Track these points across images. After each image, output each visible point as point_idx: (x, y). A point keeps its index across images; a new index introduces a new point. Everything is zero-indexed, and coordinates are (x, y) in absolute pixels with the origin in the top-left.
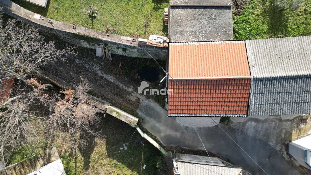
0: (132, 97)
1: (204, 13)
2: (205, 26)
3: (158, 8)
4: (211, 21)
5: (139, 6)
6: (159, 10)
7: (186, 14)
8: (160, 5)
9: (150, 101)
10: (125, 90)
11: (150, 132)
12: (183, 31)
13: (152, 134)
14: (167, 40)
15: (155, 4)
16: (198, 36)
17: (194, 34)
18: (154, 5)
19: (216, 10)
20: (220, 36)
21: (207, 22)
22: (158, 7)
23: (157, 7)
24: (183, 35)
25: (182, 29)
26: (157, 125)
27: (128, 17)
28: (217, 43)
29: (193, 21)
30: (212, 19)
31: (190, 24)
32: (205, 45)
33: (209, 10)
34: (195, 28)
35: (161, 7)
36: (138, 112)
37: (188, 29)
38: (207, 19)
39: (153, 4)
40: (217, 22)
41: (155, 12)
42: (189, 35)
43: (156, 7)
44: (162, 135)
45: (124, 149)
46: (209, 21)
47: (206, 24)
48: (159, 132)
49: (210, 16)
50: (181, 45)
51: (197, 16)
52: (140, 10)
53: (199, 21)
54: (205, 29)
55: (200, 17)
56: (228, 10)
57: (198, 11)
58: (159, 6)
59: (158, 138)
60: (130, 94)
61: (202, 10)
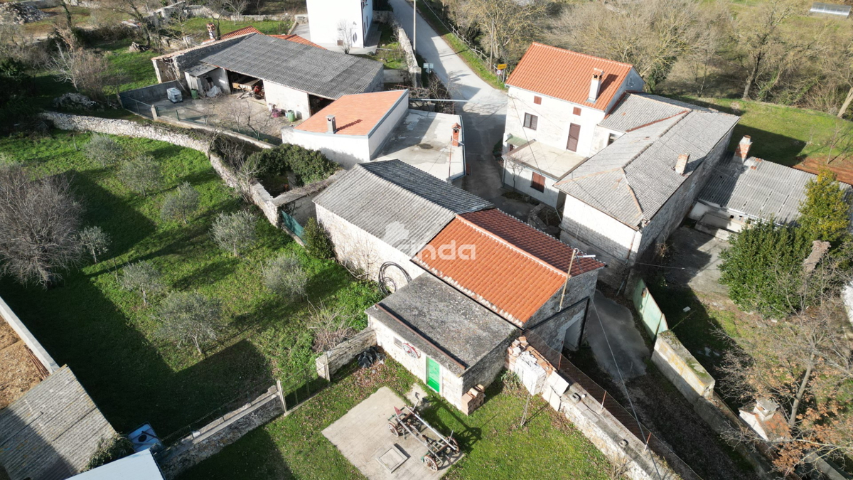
0: (638, 396)
1: (423, 325)
2: (440, 311)
3: (472, 432)
4: (425, 310)
5: (506, 468)
6: (473, 428)
7: (453, 343)
8: (462, 433)
9: (608, 371)
10: (646, 413)
11: (642, 337)
12: (480, 328)
13: (639, 334)
14: (517, 344)
15: (471, 442)
17: (469, 314)
18: (473, 443)
19: (402, 316)
20: (434, 288)
21: (432, 314)
22: (470, 433)
23: (471, 436)
24: (485, 323)
25: (481, 331)
26: (621, 337)
27: (546, 467)
28: (449, 280)
29: (451, 327)
30: (420, 311)
31: (460, 328)
32: (470, 287)
33: (412, 324)
34: (457, 320)
35: (465, 429)
36: (644, 371)
37: (471, 325)
38: (428, 316)
39: (473, 446)
40: (418, 304)
41: (484, 429)
42: (477, 317)
43: (474, 437)
44: (621, 322)
45: (712, 350)
46: (428, 312)
47: (437, 312)
48: (624, 329)
49: (419, 317)
50: (504, 312)
51: (438, 330)
52: (510, 457)
53: (442, 322)
54: (446, 309)
55: (436, 325)
56: (388, 304)
57: (431, 332)
58: (466, 434)
59: (633, 323)
60: (639, 401)
61: (422, 329)
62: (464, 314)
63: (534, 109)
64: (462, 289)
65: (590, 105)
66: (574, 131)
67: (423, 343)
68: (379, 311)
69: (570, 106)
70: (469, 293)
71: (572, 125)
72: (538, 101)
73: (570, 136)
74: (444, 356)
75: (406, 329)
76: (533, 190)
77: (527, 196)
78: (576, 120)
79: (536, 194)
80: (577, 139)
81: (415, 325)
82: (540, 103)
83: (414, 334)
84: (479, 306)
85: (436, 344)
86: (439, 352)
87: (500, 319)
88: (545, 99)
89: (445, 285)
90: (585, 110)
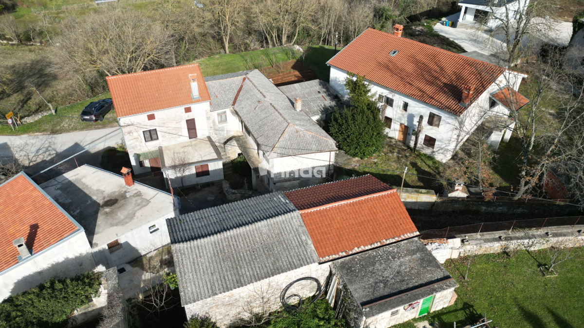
1: (398, 286)
2: (385, 270)
3: (466, 308)
4: (381, 279)
7: (422, 275)
12: (412, 255)
16: (387, 254)
17: (394, 255)
19: (382, 295)
20: (357, 264)
21: (387, 275)
24: (407, 250)
25: (415, 256)
28: (356, 250)
29: (405, 270)
30: (381, 281)
31: (408, 266)
32: (372, 241)
33: (394, 292)
34: (398, 263)
37: (407, 259)
38: (389, 279)
40: (372, 280)
42: (399, 252)
46: (383, 277)
47: (386, 272)
49: (387, 284)
51: (406, 278)
53: (398, 273)
54: (383, 265)
55: (400, 278)
56: (364, 300)
57: (407, 284)
61: (403, 288)
62: (394, 258)
63: (150, 125)
64: (369, 247)
65: (197, 101)
66: (191, 125)
67: (418, 293)
68: (371, 308)
69: (181, 109)
70: (376, 245)
71: (187, 121)
72: (151, 117)
73: (189, 129)
74: (436, 286)
75: (399, 297)
76: (200, 178)
77: (197, 185)
78: (189, 116)
79: (204, 179)
80: (195, 129)
81: (397, 291)
82: (154, 118)
83: (407, 295)
84: (387, 246)
85: (421, 286)
86: (431, 286)
87: (406, 241)
88: (158, 114)
89: (357, 256)
90: (193, 107)
